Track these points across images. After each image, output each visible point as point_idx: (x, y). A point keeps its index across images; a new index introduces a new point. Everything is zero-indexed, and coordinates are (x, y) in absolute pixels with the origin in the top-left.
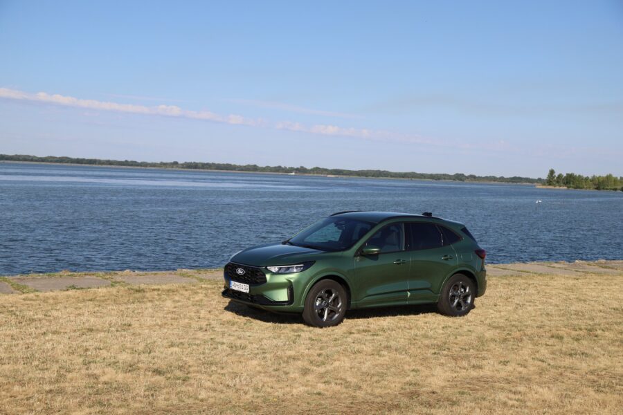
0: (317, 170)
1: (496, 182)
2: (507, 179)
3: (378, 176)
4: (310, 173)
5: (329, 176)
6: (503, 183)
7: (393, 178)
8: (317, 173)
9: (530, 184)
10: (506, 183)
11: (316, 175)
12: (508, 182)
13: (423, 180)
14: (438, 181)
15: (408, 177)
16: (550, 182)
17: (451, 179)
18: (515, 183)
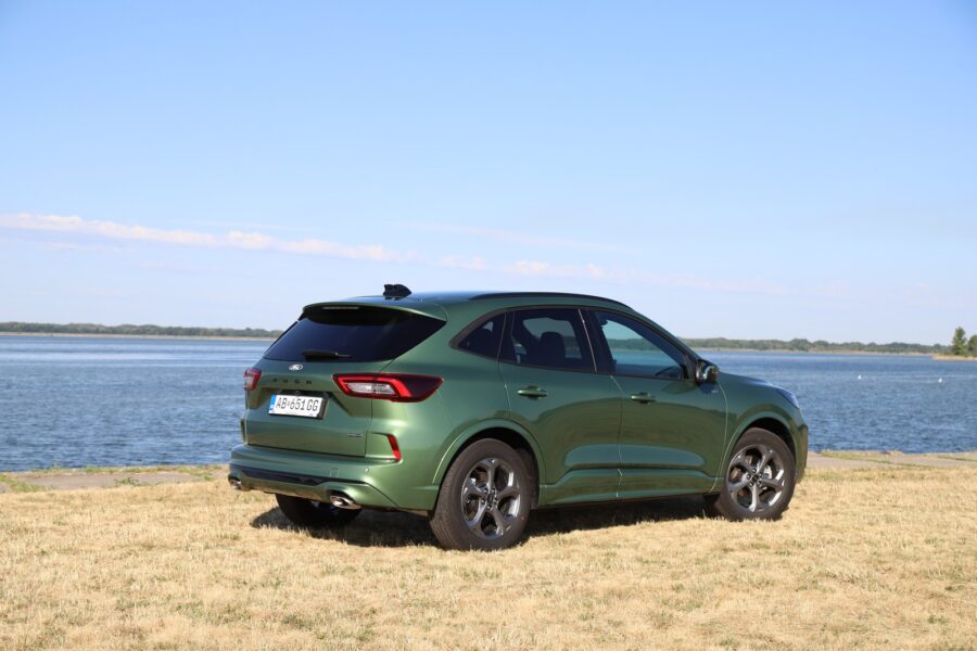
2: (882, 346)
9: (921, 354)
12: (884, 351)
13: (738, 350)
14: (764, 351)
15: (713, 346)
16: (956, 350)
17: (784, 348)
18: (895, 354)
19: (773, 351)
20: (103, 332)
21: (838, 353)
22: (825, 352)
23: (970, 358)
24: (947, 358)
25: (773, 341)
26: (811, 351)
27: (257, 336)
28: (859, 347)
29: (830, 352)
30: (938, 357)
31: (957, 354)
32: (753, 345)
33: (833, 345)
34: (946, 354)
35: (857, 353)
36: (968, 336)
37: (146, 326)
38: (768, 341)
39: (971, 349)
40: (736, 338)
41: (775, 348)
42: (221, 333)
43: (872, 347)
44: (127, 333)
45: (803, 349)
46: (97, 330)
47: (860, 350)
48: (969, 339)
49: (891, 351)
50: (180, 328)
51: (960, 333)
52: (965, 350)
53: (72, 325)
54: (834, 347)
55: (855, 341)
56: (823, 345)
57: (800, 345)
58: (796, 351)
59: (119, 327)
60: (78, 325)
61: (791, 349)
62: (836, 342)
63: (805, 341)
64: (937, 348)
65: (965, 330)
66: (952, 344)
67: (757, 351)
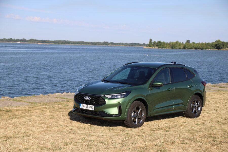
0: (32, 40)
1: (123, 46)
2: (129, 44)
3: (65, 44)
4: (28, 42)
5: (39, 43)
6: (127, 46)
7: (72, 44)
8: (32, 42)
9: (140, 46)
10: (128, 46)
11: (31, 43)
13: (87, 45)
15: (80, 44)
16: (150, 45)
17: (101, 44)
18: (133, 46)
21: (116, 46)
22: (113, 46)
23: (154, 48)
24: (147, 48)
25: (98, 42)
26: (109, 45)
28: (122, 44)
30: (145, 47)
31: (150, 47)
38: (96, 42)
39: (154, 45)
41: (98, 44)
48: (153, 42)
51: (151, 40)
52: (152, 45)
54: (116, 44)
56: (112, 43)
57: (106, 43)
58: (105, 45)
61: (103, 45)
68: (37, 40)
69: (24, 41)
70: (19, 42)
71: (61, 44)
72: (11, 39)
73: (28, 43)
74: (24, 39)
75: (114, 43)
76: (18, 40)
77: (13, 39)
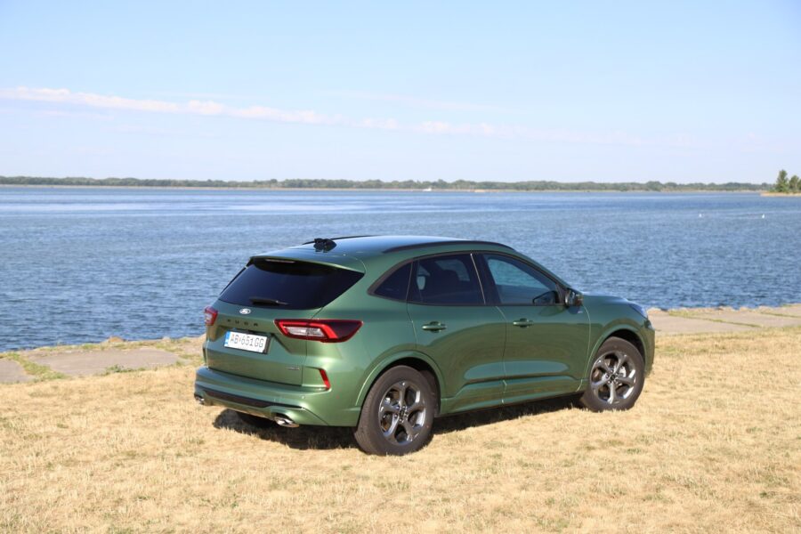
0: (461, 184)
1: (704, 191)
4: (451, 188)
5: (477, 191)
6: (715, 191)
8: (461, 188)
9: (753, 192)
10: (719, 192)
11: (459, 190)
12: (721, 190)
13: (604, 191)
14: (625, 192)
15: (583, 189)
16: (779, 188)
17: (641, 189)
18: (731, 192)
19: (632, 191)
20: (93, 184)
21: (684, 192)
22: (674, 192)
23: (791, 195)
24: (773, 195)
25: (632, 184)
26: (663, 191)
27: (217, 186)
28: (702, 186)
29: (678, 192)
30: (765, 194)
31: (781, 191)
32: (616, 187)
33: (680, 185)
34: (772, 191)
35: (700, 191)
36: (789, 177)
37: (127, 179)
38: (628, 184)
39: (791, 187)
40: (602, 182)
41: (633, 189)
42: (188, 184)
43: (712, 187)
44: (113, 184)
45: (656, 189)
46: (88, 182)
47: (702, 189)
48: (790, 179)
49: (727, 190)
50: (154, 181)
51: (783, 174)
52: (787, 188)
53: (68, 178)
54: (682, 187)
55: (698, 182)
56: (673, 186)
57: (653, 186)
58: (651, 192)
59: (105, 180)
60: (72, 179)
61: (647, 190)
62: (682, 183)
63: (658, 183)
64: (765, 186)
65: (787, 172)
66: (776, 183)
67: (619, 192)
68: (473, 183)
69: (441, 185)
70: (429, 190)
71: (532, 191)
72: (411, 181)
73: (450, 190)
74: (441, 181)
75: (678, 183)
76: (427, 185)
77: (416, 181)
